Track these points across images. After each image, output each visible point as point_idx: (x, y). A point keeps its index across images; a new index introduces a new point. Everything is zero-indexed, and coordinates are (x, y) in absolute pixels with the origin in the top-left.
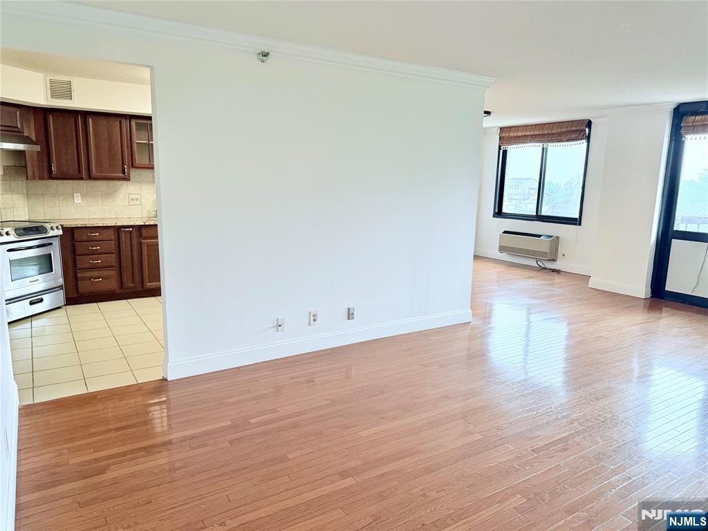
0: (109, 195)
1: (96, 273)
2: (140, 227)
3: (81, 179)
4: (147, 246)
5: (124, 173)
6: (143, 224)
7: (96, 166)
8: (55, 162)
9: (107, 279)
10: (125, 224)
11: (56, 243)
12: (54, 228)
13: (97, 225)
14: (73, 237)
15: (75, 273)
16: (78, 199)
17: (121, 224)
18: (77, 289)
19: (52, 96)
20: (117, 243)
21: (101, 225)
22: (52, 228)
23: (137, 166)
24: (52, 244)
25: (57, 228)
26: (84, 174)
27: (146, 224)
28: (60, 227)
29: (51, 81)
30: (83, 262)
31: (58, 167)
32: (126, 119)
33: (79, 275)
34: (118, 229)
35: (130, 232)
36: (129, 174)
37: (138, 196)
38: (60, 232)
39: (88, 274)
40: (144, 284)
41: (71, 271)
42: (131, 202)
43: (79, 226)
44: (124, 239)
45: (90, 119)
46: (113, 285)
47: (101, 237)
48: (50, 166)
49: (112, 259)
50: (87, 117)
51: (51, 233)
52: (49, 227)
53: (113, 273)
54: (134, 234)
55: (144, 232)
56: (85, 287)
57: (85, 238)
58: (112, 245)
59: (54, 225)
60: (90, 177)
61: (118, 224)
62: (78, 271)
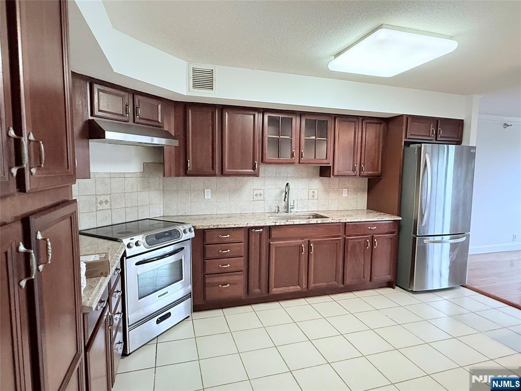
0: (236, 191)
1: (224, 279)
2: (269, 228)
3: (214, 175)
4: (275, 248)
5: (254, 168)
6: (273, 224)
7: (228, 162)
8: (191, 158)
9: (235, 284)
10: (257, 225)
11: (188, 248)
12: (187, 230)
13: (229, 226)
14: (204, 239)
15: (204, 278)
16: (208, 195)
17: (252, 225)
18: (204, 296)
19: (195, 86)
20: (246, 244)
21: (233, 226)
22: (185, 232)
23: (266, 161)
24: (183, 248)
25: (190, 230)
26: (217, 171)
27: (277, 224)
28: (193, 229)
29: (194, 70)
30: (212, 267)
31: (194, 163)
32: (259, 112)
33: (207, 281)
34: (249, 230)
35: (261, 234)
36: (258, 170)
37: (261, 192)
38: (192, 235)
39: (217, 280)
40: (270, 289)
41: (200, 276)
42: (255, 197)
43: (211, 227)
44: (253, 241)
45: (227, 114)
46: (239, 291)
47: (231, 240)
48: (186, 163)
49: (240, 263)
50: (224, 111)
51: (184, 237)
52: (182, 229)
53: (240, 278)
54: (264, 236)
55: (274, 233)
56: (212, 294)
57: (215, 241)
58: (241, 248)
59: (187, 227)
60: (222, 173)
61: (249, 225)
62: (206, 276)
